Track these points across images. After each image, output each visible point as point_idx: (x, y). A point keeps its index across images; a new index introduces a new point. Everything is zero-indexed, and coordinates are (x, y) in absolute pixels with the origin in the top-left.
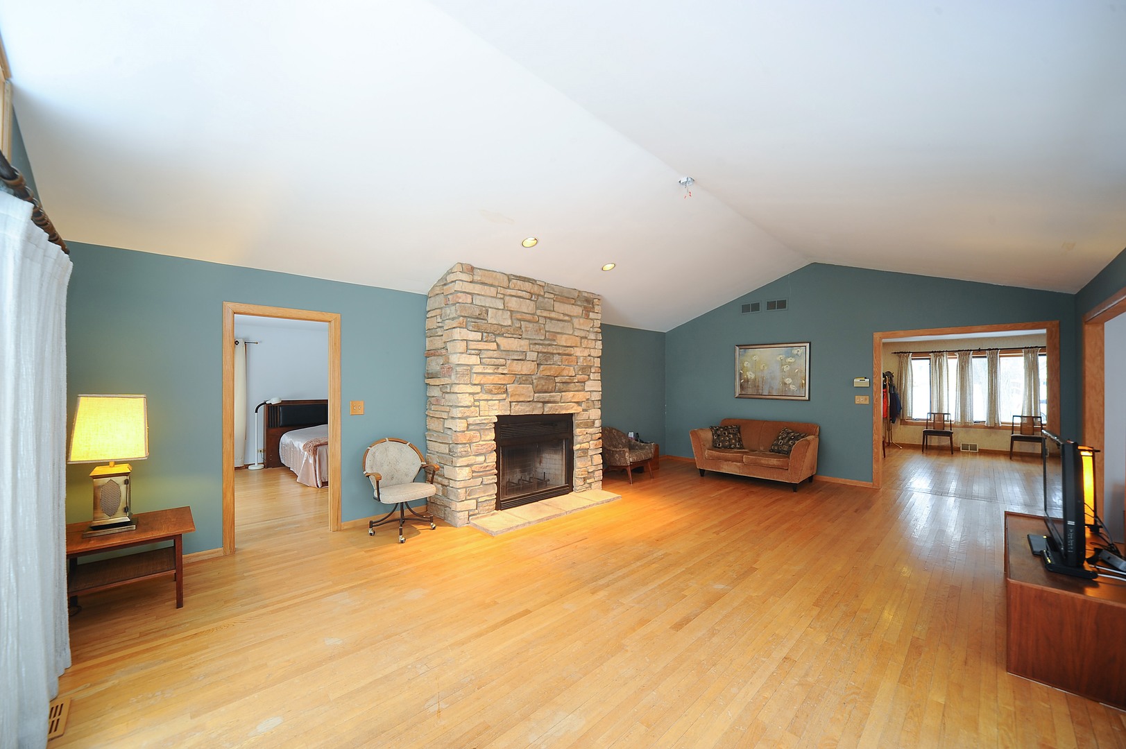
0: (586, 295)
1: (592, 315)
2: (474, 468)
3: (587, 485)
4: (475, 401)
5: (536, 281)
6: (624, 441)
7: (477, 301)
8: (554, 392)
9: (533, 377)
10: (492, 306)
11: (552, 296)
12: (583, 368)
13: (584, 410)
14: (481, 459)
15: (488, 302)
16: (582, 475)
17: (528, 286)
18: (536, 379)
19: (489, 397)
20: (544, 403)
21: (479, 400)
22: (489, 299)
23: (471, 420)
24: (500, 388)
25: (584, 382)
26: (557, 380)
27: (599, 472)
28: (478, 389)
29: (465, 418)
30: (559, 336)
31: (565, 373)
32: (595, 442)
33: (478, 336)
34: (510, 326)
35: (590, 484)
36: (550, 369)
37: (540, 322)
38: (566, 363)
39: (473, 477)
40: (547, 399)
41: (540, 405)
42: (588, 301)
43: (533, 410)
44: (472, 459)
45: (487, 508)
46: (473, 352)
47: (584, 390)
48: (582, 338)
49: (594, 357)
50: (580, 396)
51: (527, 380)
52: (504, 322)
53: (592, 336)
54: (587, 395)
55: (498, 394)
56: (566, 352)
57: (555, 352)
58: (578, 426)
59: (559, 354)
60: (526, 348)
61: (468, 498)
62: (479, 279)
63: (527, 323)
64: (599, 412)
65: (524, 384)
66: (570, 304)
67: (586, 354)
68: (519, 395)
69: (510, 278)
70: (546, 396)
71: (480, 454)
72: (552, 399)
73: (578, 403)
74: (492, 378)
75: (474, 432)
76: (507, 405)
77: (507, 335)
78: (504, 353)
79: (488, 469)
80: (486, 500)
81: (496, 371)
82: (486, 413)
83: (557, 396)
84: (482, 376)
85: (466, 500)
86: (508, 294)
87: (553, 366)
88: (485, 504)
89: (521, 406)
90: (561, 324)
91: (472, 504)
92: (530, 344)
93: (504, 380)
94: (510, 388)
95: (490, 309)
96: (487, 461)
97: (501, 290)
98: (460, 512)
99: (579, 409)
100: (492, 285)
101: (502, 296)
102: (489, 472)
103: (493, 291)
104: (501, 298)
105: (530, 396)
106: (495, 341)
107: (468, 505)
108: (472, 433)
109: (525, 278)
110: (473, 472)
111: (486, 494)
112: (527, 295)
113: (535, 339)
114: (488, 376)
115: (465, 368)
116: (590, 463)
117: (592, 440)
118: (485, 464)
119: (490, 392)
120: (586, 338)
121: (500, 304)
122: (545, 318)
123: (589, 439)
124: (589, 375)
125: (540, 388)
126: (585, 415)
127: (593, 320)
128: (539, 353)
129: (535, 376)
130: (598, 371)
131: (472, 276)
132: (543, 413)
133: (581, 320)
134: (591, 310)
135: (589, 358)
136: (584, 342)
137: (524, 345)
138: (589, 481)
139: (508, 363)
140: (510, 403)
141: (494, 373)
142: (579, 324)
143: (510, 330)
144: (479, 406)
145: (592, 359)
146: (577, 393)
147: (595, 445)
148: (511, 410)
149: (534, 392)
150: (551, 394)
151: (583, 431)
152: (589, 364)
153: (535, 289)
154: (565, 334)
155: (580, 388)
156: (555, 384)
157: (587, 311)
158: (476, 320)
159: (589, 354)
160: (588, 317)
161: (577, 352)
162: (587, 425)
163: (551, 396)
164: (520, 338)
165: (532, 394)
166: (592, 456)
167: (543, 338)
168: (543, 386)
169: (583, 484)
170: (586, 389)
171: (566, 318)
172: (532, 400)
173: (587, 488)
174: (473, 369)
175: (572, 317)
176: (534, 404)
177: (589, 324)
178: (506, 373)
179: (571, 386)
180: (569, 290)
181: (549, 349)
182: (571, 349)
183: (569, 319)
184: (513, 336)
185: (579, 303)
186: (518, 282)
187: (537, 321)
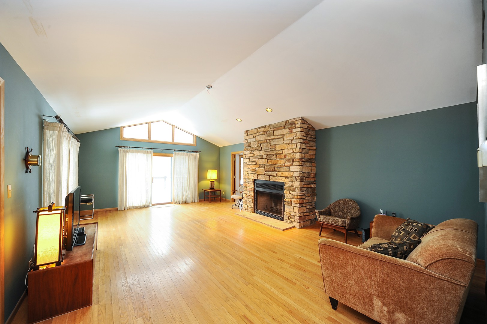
0: (290, 121)
1: (294, 130)
5: (265, 126)
7: (249, 141)
8: (274, 171)
11: (272, 129)
13: (290, 181)
14: (249, 192)
15: (251, 140)
16: (287, 215)
17: (263, 129)
19: (251, 172)
21: (249, 173)
23: (246, 180)
24: (254, 169)
25: (289, 167)
27: (297, 217)
30: (276, 146)
31: (279, 162)
33: (249, 152)
35: (292, 221)
36: (271, 161)
38: (279, 158)
39: (246, 198)
41: (268, 177)
42: (292, 123)
43: (266, 178)
44: (246, 192)
47: (289, 171)
48: (288, 144)
50: (287, 174)
51: (262, 166)
52: (255, 146)
53: (294, 141)
54: (292, 174)
55: (253, 171)
56: (279, 153)
57: (273, 153)
58: (286, 189)
59: (276, 154)
61: (245, 204)
62: (249, 133)
63: (263, 144)
64: (299, 183)
65: (261, 168)
66: (282, 129)
67: (291, 151)
68: (260, 172)
69: (257, 129)
70: (270, 173)
72: (272, 175)
73: (287, 177)
74: (252, 166)
75: (247, 183)
76: (256, 176)
77: (256, 150)
78: (256, 157)
79: (250, 196)
80: (249, 207)
82: (251, 178)
83: (274, 173)
87: (273, 160)
89: (261, 176)
90: (277, 140)
92: (264, 152)
93: (255, 166)
94: (257, 169)
95: (252, 143)
96: (250, 194)
97: (254, 135)
99: (287, 180)
102: (250, 198)
104: (255, 138)
106: (253, 153)
109: (262, 127)
110: (247, 196)
112: (264, 133)
113: (266, 150)
116: (292, 210)
117: (294, 198)
120: (291, 143)
121: (254, 140)
122: (270, 140)
123: (291, 197)
124: (293, 163)
125: (267, 169)
126: (290, 184)
127: (296, 132)
128: (267, 155)
129: (266, 165)
130: (298, 161)
131: (247, 134)
132: (269, 180)
133: (288, 135)
134: (294, 128)
135: (292, 154)
136: (290, 146)
137: (262, 153)
138: (291, 219)
139: (257, 160)
140: (258, 175)
141: (252, 164)
142: (287, 137)
143: (257, 148)
144: (248, 175)
145: (295, 154)
146: (285, 172)
147: (295, 201)
148: (258, 178)
149: (265, 172)
150: (272, 172)
151: (288, 192)
152: (293, 157)
153: (266, 129)
154: (280, 144)
155: (287, 170)
156: (274, 168)
157: (292, 129)
158: (248, 147)
159: (293, 151)
160: (292, 132)
161: (285, 152)
162: (291, 190)
163: (272, 173)
164: (261, 150)
165: (264, 172)
166: (293, 207)
167: (269, 148)
168: (269, 169)
169: (289, 219)
170: (291, 170)
171: (279, 137)
172: (265, 175)
173: (290, 223)
174: (248, 163)
175: (283, 136)
176: (266, 176)
177: (293, 135)
178: (256, 164)
179: (282, 169)
180: (280, 123)
181: (271, 153)
182: (281, 151)
183: (281, 136)
184: (258, 150)
185: (287, 127)
186: (260, 129)
187: (267, 141)
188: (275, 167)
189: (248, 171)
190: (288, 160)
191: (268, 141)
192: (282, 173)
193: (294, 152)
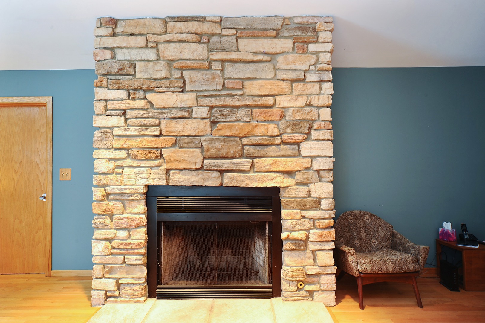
0: (299, 20)
1: (312, 47)
2: (115, 243)
3: (303, 293)
4: (117, 167)
5: (204, 18)
6: (382, 234)
7: (120, 55)
8: (241, 156)
9: (203, 138)
10: (140, 58)
11: (234, 32)
12: (294, 124)
13: (298, 184)
14: (123, 234)
15: (134, 55)
16: (292, 276)
17: (192, 26)
18: (205, 141)
19: (136, 163)
20: (222, 172)
21: (122, 167)
22: (136, 51)
23: (109, 189)
24: (149, 153)
25: (298, 144)
26: (245, 141)
27: (328, 277)
28: (123, 154)
29: (104, 186)
30: (247, 83)
31: (258, 131)
32: (321, 231)
33: (122, 94)
34: (165, 78)
35: (311, 293)
36: (231, 128)
37: (214, 67)
38: (261, 118)
39: (112, 254)
40: (224, 167)
41: (217, 174)
42: (303, 27)
43: (205, 180)
44: (111, 233)
45: (130, 292)
46: (113, 112)
47: (299, 154)
48: (293, 81)
49: (319, 107)
50: (290, 164)
51: (191, 142)
52: (156, 75)
53: (312, 77)
54: (306, 163)
55: (146, 159)
56: (258, 103)
57: (238, 103)
58: (287, 206)
59: (247, 106)
60: (189, 104)
61: (108, 276)
62: (122, 30)
63: (192, 72)
64: (330, 188)
65: (186, 147)
66: (269, 37)
67: (301, 102)
68: (179, 161)
69: (165, 22)
70: (224, 164)
71: (121, 229)
72: (234, 167)
73: (289, 173)
74: (138, 141)
75: (115, 202)
76: (161, 173)
77: (160, 89)
78: (158, 111)
79: (130, 247)
80: (128, 284)
81: (143, 132)
82: (132, 182)
83: (245, 163)
84: (125, 139)
85: (103, 277)
86: (162, 40)
87: (236, 123)
88: (127, 287)
89: (183, 175)
90: (250, 67)
91: (110, 284)
92: (198, 97)
93: (155, 143)
94: (166, 153)
95: (137, 63)
96: (132, 237)
97: (152, 38)
98: (95, 290)
99: (288, 181)
100: (140, 35)
101: (155, 45)
102: (132, 251)
103: (141, 41)
104: (152, 47)
105: (195, 163)
106: (145, 98)
107: (105, 284)
108: (111, 203)
109: (187, 17)
110: (113, 248)
111: (130, 276)
112: (195, 38)
113: (206, 91)
114: (133, 140)
115: (102, 130)
116: (311, 261)
117: (314, 227)
118: (129, 241)
119: (135, 157)
120: (303, 80)
121: (151, 54)
122: (223, 61)
123: (308, 226)
124: (309, 134)
125: (213, 152)
126: (302, 191)
127: (317, 53)
128: (212, 107)
129: (206, 138)
130: (327, 128)
131: (114, 29)
132: (221, 185)
133: (291, 58)
134: (311, 40)
135: (308, 109)
136: (298, 87)
137: (188, 99)
138: (308, 287)
139: (163, 122)
140: (168, 171)
141: (142, 135)
142: (288, 63)
143: (167, 83)
144: (121, 174)
145: (314, 110)
146: (284, 159)
147: (321, 236)
148: (167, 179)
149: (204, 158)
150: (234, 160)
151: (297, 213)
152: (308, 117)
153: (206, 28)
154: (260, 79)
155: (289, 153)
156: (240, 148)
157: (303, 42)
158: (118, 77)
159: (308, 103)
160: (305, 51)
161: (283, 101)
162: (304, 206)
163: (234, 164)
164: (182, 92)
165: (200, 160)
166: (313, 251)
167: (219, 87)
168: (219, 150)
169: (299, 289)
170: (303, 153)
171: (260, 57)
172: (201, 168)
173: (304, 297)
174: (116, 132)
175: (273, 55)
176: (205, 174)
177: (309, 60)
178: (161, 135)
179: (271, 150)
180: (265, 20)
181: (229, 101)
182: (271, 98)
183: (267, 58)
184: (171, 89)
185: (286, 34)
186: (179, 24)
187: (210, 67)
188: (243, 146)
189: (115, 159)
190: (295, 125)
191: (216, 66)
192: (274, 163)
193: (310, 105)
